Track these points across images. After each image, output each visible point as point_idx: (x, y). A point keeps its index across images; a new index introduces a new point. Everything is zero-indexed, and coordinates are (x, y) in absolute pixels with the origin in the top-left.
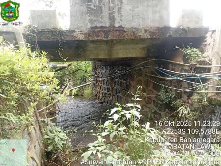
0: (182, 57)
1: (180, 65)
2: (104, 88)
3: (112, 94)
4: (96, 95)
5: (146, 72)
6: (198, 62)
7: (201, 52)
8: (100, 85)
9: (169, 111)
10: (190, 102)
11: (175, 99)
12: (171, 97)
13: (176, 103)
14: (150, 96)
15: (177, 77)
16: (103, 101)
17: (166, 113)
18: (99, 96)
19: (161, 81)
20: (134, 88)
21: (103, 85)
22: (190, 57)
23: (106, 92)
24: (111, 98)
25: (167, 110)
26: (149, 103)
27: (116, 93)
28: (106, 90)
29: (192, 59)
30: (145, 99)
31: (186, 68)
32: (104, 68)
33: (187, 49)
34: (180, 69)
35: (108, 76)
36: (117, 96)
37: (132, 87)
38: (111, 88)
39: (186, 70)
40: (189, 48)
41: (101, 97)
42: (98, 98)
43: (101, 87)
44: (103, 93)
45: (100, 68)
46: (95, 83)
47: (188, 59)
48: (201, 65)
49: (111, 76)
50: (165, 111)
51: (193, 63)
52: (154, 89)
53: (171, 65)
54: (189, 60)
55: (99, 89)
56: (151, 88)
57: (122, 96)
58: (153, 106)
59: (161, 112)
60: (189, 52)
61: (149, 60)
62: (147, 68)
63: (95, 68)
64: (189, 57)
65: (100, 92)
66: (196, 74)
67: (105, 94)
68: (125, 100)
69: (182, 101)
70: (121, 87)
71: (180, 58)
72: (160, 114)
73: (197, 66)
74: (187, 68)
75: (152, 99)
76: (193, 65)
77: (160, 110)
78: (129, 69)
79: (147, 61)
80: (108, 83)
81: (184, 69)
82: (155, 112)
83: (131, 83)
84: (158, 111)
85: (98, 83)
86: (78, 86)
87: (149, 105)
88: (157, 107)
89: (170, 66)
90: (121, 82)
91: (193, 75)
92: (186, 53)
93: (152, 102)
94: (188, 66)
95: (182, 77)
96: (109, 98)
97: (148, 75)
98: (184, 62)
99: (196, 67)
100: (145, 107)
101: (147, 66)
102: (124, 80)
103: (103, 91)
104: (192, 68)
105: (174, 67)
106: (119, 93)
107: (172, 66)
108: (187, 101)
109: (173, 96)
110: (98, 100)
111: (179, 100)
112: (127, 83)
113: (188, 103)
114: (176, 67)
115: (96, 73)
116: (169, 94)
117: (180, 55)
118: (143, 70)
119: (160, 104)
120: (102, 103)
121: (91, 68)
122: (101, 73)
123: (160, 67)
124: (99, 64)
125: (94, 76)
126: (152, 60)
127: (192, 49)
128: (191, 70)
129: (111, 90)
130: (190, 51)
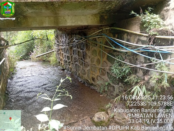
0: (139, 25)
1: (136, 35)
2: (65, 56)
3: (71, 62)
4: (59, 62)
5: (101, 43)
6: (158, 31)
7: (162, 19)
8: (62, 53)
9: (122, 85)
10: (146, 79)
11: (129, 74)
12: (125, 71)
13: (130, 79)
14: (104, 68)
15: (132, 49)
16: (64, 68)
17: (120, 87)
18: (62, 63)
19: (116, 53)
20: (90, 58)
21: (64, 53)
22: (149, 25)
23: (67, 59)
24: (71, 66)
25: (120, 83)
26: (104, 75)
27: (75, 62)
28: (67, 58)
29: (152, 28)
30: (99, 70)
31: (143, 39)
32: (64, 36)
33: (145, 16)
34: (136, 39)
35: (67, 45)
36: (76, 65)
37: (88, 57)
38: (70, 56)
39: (144, 41)
40: (148, 14)
41: (63, 64)
42: (61, 65)
43: (62, 54)
44: (64, 60)
45: (61, 37)
46: (58, 50)
47: (147, 27)
48: (162, 35)
49: (69, 45)
50: (118, 84)
51: (152, 32)
52: (108, 61)
53: (126, 34)
54: (148, 29)
55: (61, 56)
56: (105, 59)
57: (79, 65)
58: (107, 78)
59: (114, 85)
60: (148, 19)
61: (103, 29)
62: (101, 37)
63: (57, 37)
64: (147, 25)
65: (62, 59)
66: (156, 47)
67: (66, 61)
68: (82, 69)
69: (137, 77)
70: (79, 56)
71: (137, 27)
72: (114, 87)
73: (157, 37)
74: (145, 39)
75: (106, 71)
76: (152, 35)
77: (113, 83)
78: (84, 38)
79: (101, 30)
80: (68, 52)
81: (140, 40)
82: (109, 84)
83: (87, 52)
84: (112, 84)
85: (60, 51)
86: (45, 52)
87: (103, 77)
88: (111, 80)
89: (125, 36)
90: (79, 52)
91: (152, 48)
92: (144, 20)
93: (106, 74)
94: (146, 36)
95: (138, 50)
96: (70, 65)
97: (102, 46)
98: (141, 31)
99: (155, 38)
100: (99, 78)
101: (102, 35)
102: (81, 49)
103: (64, 59)
104: (150, 39)
105: (129, 37)
106: (77, 61)
107: (127, 36)
108: (143, 78)
109: (127, 71)
110: (60, 66)
111: (133, 76)
112: (83, 53)
113: (144, 80)
114: (132, 38)
115: (58, 42)
116: (123, 68)
117: (137, 23)
118: (97, 39)
119: (113, 77)
120: (64, 70)
121: (54, 36)
122: (62, 41)
123: (114, 36)
124: (60, 33)
125: (56, 44)
126: (106, 29)
127: (152, 16)
128: (150, 42)
129: (70, 58)
130: (149, 17)
